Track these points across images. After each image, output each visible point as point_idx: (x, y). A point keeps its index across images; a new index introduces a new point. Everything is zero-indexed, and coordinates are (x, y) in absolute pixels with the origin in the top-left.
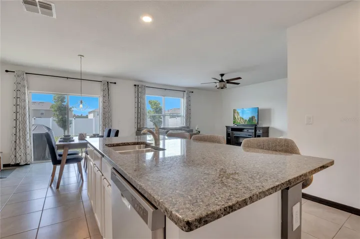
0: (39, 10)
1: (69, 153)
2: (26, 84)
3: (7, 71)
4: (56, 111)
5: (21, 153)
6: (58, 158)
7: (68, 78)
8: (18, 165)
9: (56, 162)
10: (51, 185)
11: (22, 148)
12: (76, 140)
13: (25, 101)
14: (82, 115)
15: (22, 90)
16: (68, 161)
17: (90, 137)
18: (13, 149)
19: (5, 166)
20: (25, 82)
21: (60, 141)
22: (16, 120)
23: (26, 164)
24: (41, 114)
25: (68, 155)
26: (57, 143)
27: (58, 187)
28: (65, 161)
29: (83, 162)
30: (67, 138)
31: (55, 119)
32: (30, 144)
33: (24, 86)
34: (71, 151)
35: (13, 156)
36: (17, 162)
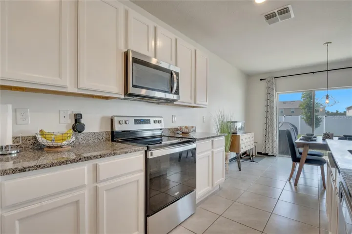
0: (279, 18)
1: (309, 153)
2: (274, 88)
3: (261, 80)
4: (304, 109)
5: (269, 145)
6: (298, 155)
7: (313, 73)
8: (267, 155)
9: (296, 159)
10: (289, 180)
11: (270, 141)
12: (320, 140)
13: (273, 102)
14: (337, 112)
15: (271, 93)
16: (308, 161)
17: (339, 139)
18: (264, 141)
19: (259, 153)
20: (274, 86)
21: (301, 139)
22: (266, 118)
23: (273, 156)
24: (292, 112)
25: (309, 155)
26: (298, 141)
27: (296, 184)
28: (304, 160)
29: (325, 166)
30: (309, 138)
31: (303, 117)
32: (276, 138)
33: (273, 89)
34: (311, 151)
35: (264, 147)
36: (267, 153)
